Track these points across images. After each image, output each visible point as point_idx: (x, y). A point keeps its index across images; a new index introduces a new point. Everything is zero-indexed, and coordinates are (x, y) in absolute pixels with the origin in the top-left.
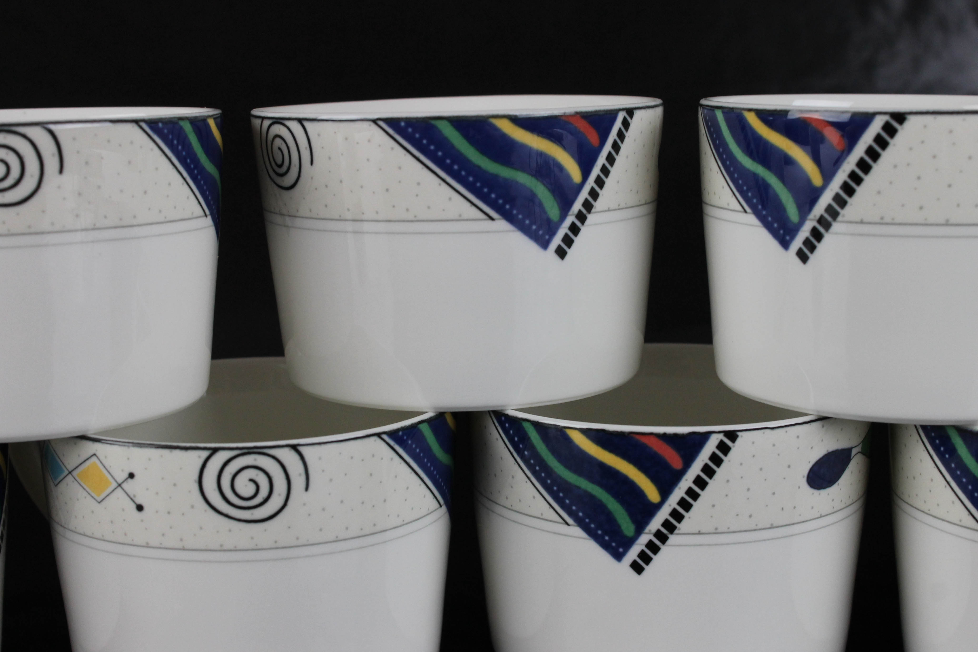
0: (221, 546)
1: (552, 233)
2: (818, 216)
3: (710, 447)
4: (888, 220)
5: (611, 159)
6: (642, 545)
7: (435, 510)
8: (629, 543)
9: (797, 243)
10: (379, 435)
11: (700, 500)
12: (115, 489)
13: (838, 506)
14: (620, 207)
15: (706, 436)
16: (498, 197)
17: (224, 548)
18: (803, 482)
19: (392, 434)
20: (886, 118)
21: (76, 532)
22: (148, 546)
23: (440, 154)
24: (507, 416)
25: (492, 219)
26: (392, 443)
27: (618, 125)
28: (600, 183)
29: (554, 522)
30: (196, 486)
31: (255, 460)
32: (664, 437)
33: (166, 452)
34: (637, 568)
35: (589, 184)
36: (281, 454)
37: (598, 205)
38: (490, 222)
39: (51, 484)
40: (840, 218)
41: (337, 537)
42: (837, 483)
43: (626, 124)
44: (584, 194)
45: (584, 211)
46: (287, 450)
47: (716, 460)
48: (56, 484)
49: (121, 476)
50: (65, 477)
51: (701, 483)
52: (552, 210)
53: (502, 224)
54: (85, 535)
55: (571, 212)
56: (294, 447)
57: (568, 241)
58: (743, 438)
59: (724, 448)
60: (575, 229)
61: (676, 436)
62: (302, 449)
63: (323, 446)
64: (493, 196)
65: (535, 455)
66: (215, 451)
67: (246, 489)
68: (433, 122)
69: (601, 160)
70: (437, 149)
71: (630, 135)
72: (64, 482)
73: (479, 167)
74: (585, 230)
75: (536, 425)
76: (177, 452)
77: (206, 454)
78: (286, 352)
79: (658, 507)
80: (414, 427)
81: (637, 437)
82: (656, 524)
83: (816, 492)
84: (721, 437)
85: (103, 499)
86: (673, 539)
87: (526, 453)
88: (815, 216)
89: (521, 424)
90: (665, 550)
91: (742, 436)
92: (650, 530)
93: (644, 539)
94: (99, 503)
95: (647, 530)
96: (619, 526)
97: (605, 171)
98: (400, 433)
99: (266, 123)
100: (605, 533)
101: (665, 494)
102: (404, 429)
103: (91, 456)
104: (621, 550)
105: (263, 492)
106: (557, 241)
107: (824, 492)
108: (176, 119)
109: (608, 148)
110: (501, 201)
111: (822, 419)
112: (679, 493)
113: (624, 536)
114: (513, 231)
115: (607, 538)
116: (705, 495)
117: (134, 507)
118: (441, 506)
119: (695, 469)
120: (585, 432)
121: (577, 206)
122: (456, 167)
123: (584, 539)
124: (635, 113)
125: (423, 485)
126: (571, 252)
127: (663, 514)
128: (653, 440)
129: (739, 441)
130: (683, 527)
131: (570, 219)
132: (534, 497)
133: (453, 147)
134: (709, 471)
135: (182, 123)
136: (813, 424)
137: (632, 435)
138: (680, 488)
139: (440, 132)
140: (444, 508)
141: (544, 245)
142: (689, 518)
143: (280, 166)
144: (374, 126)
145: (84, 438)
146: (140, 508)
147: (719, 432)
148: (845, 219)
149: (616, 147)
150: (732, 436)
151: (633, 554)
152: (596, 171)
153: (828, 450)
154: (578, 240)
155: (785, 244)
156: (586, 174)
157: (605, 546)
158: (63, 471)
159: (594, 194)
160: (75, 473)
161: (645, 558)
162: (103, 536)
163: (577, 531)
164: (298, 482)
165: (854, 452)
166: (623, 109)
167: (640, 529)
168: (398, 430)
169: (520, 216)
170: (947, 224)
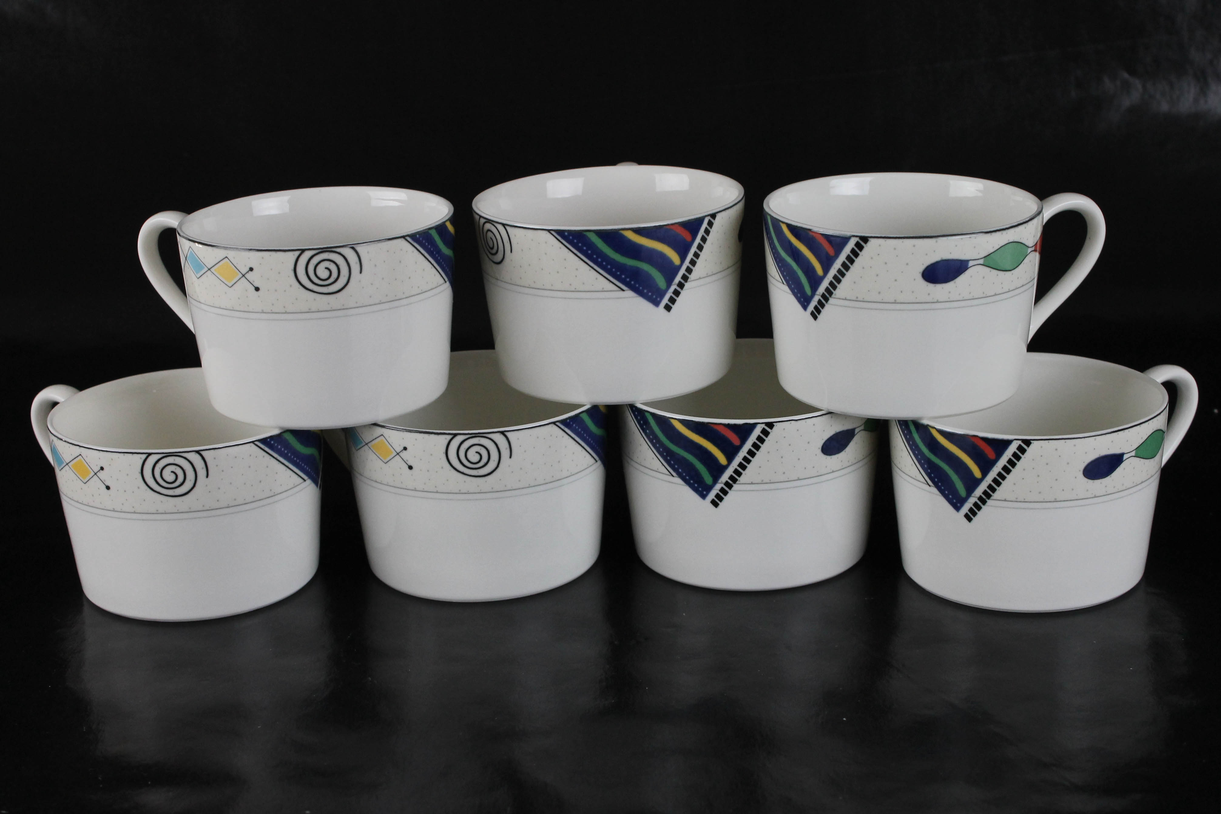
0: (460, 490)
1: (662, 296)
2: (821, 294)
3: (757, 432)
4: (860, 298)
5: (700, 248)
6: (717, 490)
7: (593, 465)
8: (709, 489)
9: (811, 307)
10: (554, 423)
11: (751, 463)
12: (396, 455)
13: (847, 464)
14: (708, 275)
15: (754, 425)
16: (626, 277)
17: (461, 492)
18: (819, 451)
19: (563, 422)
20: (857, 239)
21: (370, 479)
22: (415, 490)
23: (589, 252)
24: (636, 407)
25: (623, 290)
26: (563, 427)
27: (705, 225)
28: (693, 263)
29: (665, 474)
30: (444, 456)
31: (479, 440)
32: (728, 426)
33: (426, 436)
34: (715, 504)
35: (686, 264)
36: (495, 437)
37: (692, 277)
38: (622, 292)
39: (353, 449)
40: (833, 296)
41: (529, 485)
42: (844, 451)
43: (710, 224)
44: (682, 271)
45: (683, 281)
46: (498, 434)
47: (761, 440)
48: (357, 449)
49: (399, 449)
50: (363, 447)
51: (751, 453)
52: (661, 282)
53: (629, 293)
54: (376, 482)
55: (674, 283)
56: (503, 433)
57: (672, 301)
58: (777, 427)
59: (765, 433)
60: (677, 293)
61: (735, 425)
62: (508, 434)
63: (520, 432)
64: (623, 276)
65: (653, 432)
66: (455, 435)
67: (474, 457)
68: (585, 233)
69: (694, 249)
70: (588, 249)
71: (714, 231)
72: (363, 449)
73: (614, 260)
74: (683, 293)
75: (653, 415)
76: (433, 436)
77: (450, 437)
78: (496, 346)
79: (725, 468)
80: (577, 416)
81: (712, 426)
82: (725, 477)
83: (829, 457)
84: (763, 426)
85: (388, 461)
86: (736, 487)
87: (648, 431)
88: (820, 293)
89: (644, 414)
90: (731, 493)
91: (776, 426)
92: (722, 481)
93: (718, 486)
94: (386, 463)
95: (720, 481)
96: (702, 478)
97: (697, 255)
98: (568, 421)
99: (482, 221)
100: (695, 482)
101: (730, 459)
102: (570, 418)
103: (380, 436)
104: (705, 493)
105: (485, 459)
106: (665, 300)
107: (835, 457)
108: (427, 230)
109: (698, 240)
110: (628, 280)
111: (830, 413)
112: (738, 459)
113: (706, 485)
114: (637, 297)
115: (696, 485)
116: (754, 460)
117: (407, 467)
118: (597, 461)
119: (748, 445)
120: (682, 421)
121: (678, 279)
122: (599, 260)
123: (683, 485)
124: (717, 216)
125: (584, 450)
126: (675, 307)
127: (729, 472)
128: (722, 427)
129: (774, 428)
130: (741, 479)
131: (674, 287)
132: (653, 458)
133: (597, 248)
134: (756, 446)
135: (430, 231)
136: (824, 416)
137: (709, 424)
138: (739, 457)
139: (589, 239)
140: (599, 462)
141: (656, 303)
142: (745, 474)
143: (492, 248)
144: (549, 234)
145: (375, 424)
146: (410, 468)
147: (762, 423)
148: (837, 296)
149: (704, 240)
150: (771, 425)
151: (712, 495)
152: (690, 256)
153: (836, 432)
154: (679, 300)
155: (805, 308)
156: (683, 260)
157: (696, 490)
158: (362, 443)
159: (689, 270)
160: (370, 445)
161: (719, 498)
162: (388, 483)
163: (679, 481)
164: (505, 452)
165: (857, 431)
166: (708, 215)
167: (716, 480)
168: (567, 419)
169: (641, 288)
170: (895, 302)
